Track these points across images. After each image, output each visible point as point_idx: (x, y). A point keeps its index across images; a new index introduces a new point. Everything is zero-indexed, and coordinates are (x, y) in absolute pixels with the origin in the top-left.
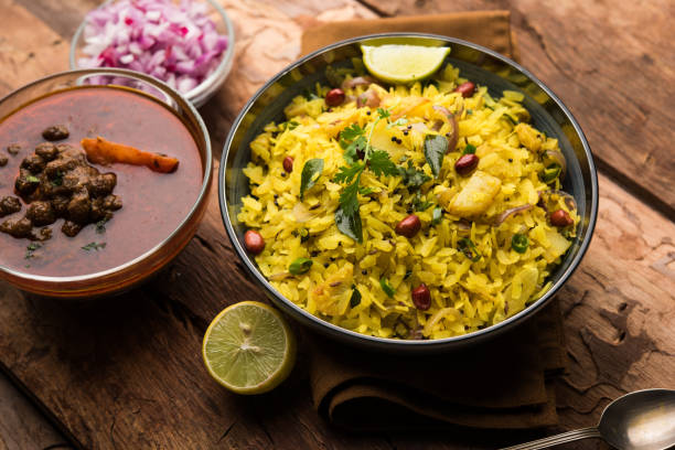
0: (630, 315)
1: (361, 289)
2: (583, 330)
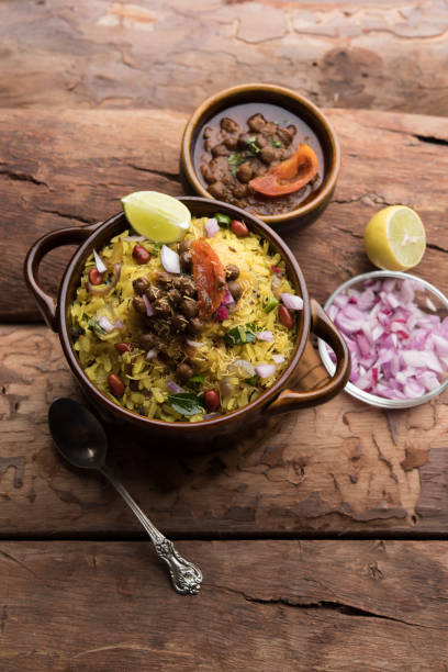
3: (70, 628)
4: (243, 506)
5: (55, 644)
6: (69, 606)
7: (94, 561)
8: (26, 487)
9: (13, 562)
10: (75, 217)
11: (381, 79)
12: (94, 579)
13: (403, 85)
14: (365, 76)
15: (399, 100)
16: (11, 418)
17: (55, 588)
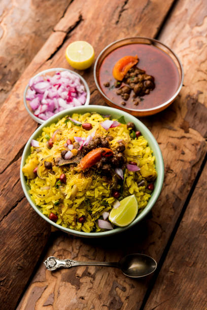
3: (199, 293)
4: (174, 201)
5: (204, 303)
6: (189, 290)
7: (172, 272)
8: (127, 286)
9: (157, 308)
10: (12, 209)
11: (11, 62)
12: (180, 275)
13: (18, 55)
14: (5, 67)
15: (23, 61)
16: (94, 279)
17: (178, 294)
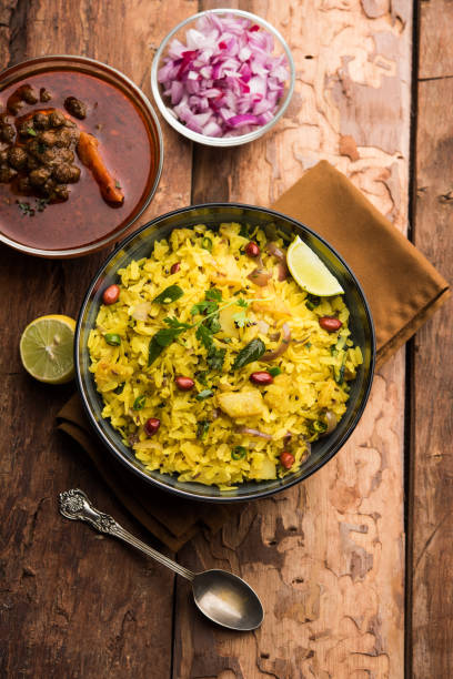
0: (290, 538)
1: (127, 388)
2: (259, 516)
